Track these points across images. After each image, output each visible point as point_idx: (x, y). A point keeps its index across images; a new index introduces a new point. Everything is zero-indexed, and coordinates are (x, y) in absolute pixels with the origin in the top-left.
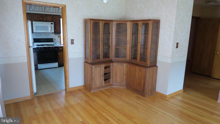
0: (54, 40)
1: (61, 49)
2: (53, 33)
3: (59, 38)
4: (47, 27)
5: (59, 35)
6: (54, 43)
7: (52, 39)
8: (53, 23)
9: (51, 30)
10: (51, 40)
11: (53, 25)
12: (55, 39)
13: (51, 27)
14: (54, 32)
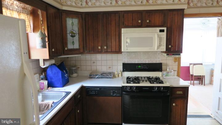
0: (163, 67)
1: (181, 92)
2: (162, 52)
3: (175, 62)
4: (152, 39)
5: (177, 56)
6: (165, 73)
7: (160, 65)
8: (165, 29)
9: (160, 46)
10: (157, 67)
11: (164, 35)
12: (167, 65)
13: (160, 39)
14: (165, 50)
